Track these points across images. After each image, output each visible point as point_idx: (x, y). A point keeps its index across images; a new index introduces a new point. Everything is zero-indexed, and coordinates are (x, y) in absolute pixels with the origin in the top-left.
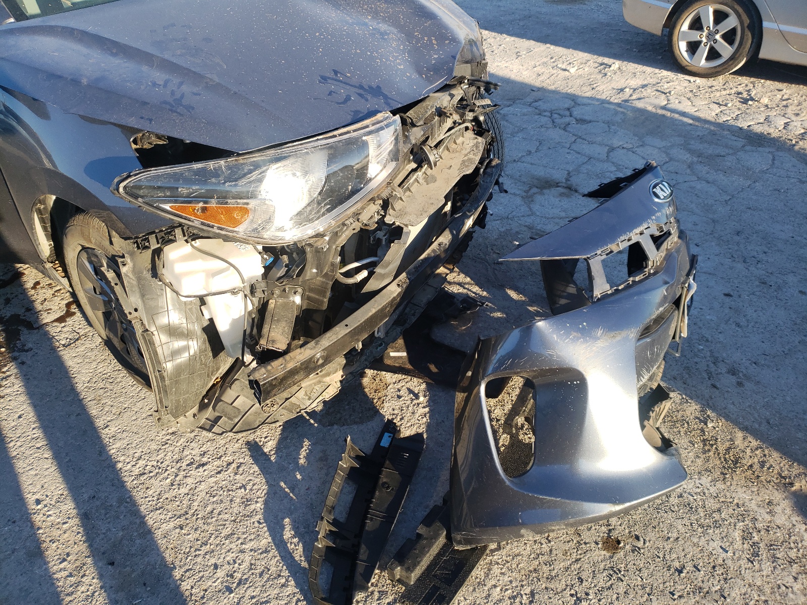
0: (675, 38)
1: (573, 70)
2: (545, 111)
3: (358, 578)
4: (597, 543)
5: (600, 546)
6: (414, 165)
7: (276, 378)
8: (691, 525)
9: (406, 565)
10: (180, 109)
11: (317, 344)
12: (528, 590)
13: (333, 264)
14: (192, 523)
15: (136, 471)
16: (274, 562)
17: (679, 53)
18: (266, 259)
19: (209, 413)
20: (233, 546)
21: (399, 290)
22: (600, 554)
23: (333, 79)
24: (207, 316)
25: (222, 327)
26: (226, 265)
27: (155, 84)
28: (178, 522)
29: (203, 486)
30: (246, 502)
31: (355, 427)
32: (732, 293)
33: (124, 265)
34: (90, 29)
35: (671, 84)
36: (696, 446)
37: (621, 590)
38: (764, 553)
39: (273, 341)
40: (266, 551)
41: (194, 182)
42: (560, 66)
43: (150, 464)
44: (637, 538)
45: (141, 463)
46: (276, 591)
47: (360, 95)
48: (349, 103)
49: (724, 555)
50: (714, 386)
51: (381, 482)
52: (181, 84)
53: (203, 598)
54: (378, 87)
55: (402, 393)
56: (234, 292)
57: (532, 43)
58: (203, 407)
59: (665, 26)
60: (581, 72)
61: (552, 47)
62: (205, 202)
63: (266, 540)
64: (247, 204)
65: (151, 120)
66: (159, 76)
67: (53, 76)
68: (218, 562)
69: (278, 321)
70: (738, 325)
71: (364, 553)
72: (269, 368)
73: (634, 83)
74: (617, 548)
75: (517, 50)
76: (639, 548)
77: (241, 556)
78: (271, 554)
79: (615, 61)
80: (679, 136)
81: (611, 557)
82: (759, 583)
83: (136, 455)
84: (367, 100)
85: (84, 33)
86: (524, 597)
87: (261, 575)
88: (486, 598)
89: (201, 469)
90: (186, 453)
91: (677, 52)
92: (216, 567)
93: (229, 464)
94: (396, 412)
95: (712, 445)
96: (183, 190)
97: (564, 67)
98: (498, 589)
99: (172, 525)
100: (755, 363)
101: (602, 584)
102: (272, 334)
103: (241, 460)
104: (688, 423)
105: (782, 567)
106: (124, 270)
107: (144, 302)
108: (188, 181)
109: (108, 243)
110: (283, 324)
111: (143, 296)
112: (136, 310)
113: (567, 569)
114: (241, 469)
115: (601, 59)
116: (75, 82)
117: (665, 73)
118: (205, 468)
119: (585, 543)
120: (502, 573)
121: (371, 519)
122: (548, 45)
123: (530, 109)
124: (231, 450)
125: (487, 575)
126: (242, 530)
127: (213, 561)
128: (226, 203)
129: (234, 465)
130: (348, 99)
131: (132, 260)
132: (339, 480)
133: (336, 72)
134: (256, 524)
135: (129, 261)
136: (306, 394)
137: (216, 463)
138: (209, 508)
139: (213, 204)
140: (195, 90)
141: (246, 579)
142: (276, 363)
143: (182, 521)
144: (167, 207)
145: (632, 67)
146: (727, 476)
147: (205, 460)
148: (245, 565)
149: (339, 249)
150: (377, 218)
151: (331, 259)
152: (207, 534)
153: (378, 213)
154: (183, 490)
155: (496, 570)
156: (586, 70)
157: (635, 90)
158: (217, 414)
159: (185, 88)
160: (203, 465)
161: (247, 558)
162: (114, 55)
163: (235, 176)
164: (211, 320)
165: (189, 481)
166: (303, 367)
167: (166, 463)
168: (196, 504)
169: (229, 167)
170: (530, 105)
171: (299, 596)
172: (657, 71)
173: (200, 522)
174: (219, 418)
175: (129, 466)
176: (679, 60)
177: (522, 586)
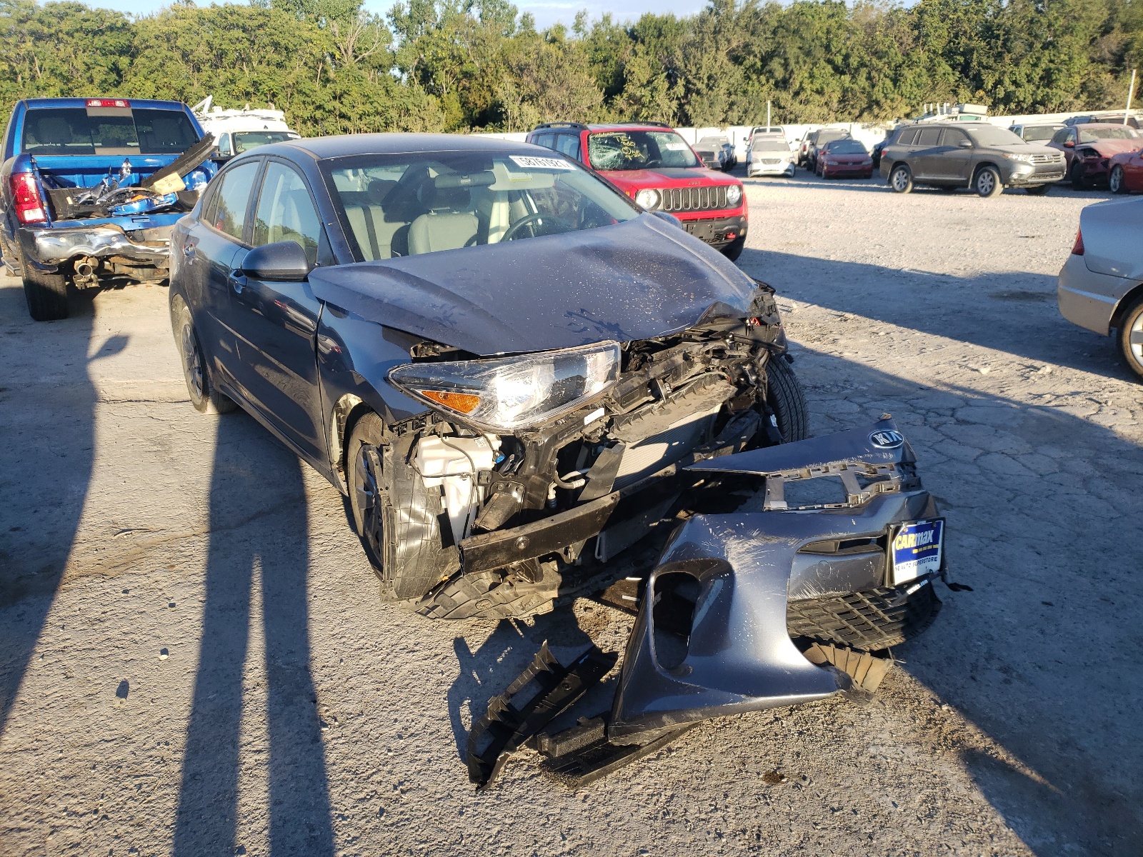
0: (1126, 339)
1: (984, 371)
2: (921, 409)
3: (511, 742)
4: (758, 774)
5: (761, 776)
6: (652, 398)
7: (478, 548)
8: (871, 780)
9: (555, 738)
10: (445, 323)
11: (521, 529)
12: (669, 793)
13: (550, 465)
14: (389, 688)
15: (356, 646)
16: (446, 728)
17: (1133, 358)
18: (497, 457)
19: (430, 603)
20: (416, 710)
21: (612, 501)
22: (758, 783)
23: (578, 315)
24: (444, 506)
25: (454, 514)
26: (463, 455)
27: (434, 306)
28: (377, 686)
29: (408, 666)
30: (439, 683)
31: (563, 648)
32: (1054, 603)
33: (387, 451)
34: (403, 269)
35: (1115, 393)
36: (917, 721)
37: (764, 812)
38: (940, 817)
39: (486, 522)
40: (443, 720)
41: (441, 374)
42: (970, 365)
43: (370, 643)
44: (804, 778)
45: (363, 641)
46: (439, 747)
47: (597, 328)
48: (584, 333)
49: (893, 809)
50: (973, 678)
51: (563, 682)
52: (454, 307)
53: (377, 738)
54: (617, 325)
55: (621, 630)
56: (463, 476)
57: (947, 340)
58: (426, 597)
59: (1111, 324)
60: (995, 374)
61: (971, 346)
62: (448, 391)
63: (444, 712)
64: (478, 394)
65: (423, 329)
66: (438, 301)
67: (366, 298)
68: (399, 719)
69: (496, 509)
70: (1042, 632)
71: (524, 726)
72: (475, 539)
73: (1062, 389)
74: (778, 782)
75: (924, 346)
76: (801, 786)
77: (420, 719)
78: (445, 722)
79: (1045, 364)
80: (1090, 448)
81: (768, 787)
82: (918, 838)
83: (360, 635)
84: (601, 332)
85: (398, 271)
86: (663, 797)
87: (431, 734)
88: (626, 790)
89: (411, 654)
90: (402, 641)
91: (1129, 356)
92: (396, 720)
93: (436, 655)
94: (608, 644)
95: (936, 725)
96: (433, 379)
97: (975, 367)
98: (641, 787)
99: (371, 687)
100: (1040, 667)
101: (747, 803)
102: (487, 517)
103: (448, 655)
104: (919, 702)
105: (954, 832)
106: (386, 454)
107: (395, 483)
108: (438, 374)
109: (380, 434)
110: (500, 512)
111: (395, 478)
112: (387, 488)
113: (716, 786)
114: (445, 660)
115: (1030, 362)
116: (379, 301)
117: (1114, 382)
118: (415, 653)
119: (747, 772)
120: (650, 777)
121: (541, 706)
122: (967, 343)
123: (902, 405)
124: (443, 645)
125: (635, 775)
126: (428, 701)
127: (395, 717)
128: (462, 392)
129: (441, 657)
130: (585, 329)
131: (394, 448)
132: (527, 676)
133: (583, 311)
134: (442, 700)
135: (392, 448)
136: (521, 605)
137: (425, 652)
138: (406, 682)
139: (453, 393)
140: (462, 312)
141: (418, 734)
142: (481, 537)
143: (380, 686)
144: (420, 392)
145: (1070, 372)
146: (938, 751)
147: (417, 648)
148: (422, 725)
149: (557, 451)
150: (600, 433)
151: (549, 459)
152: (398, 699)
153: (602, 429)
154: (389, 666)
155: (646, 773)
156: (1005, 371)
157: (1058, 396)
158: (436, 604)
159: (456, 311)
160: (414, 651)
161: (425, 720)
162: (413, 286)
163: (472, 372)
164: (446, 510)
165: (398, 660)
166: (505, 547)
167: (384, 645)
168: (396, 677)
169: (470, 366)
170: (906, 402)
171: (457, 754)
172: (1104, 378)
173: (395, 689)
174: (436, 606)
175: (352, 641)
176: (1134, 367)
177: (665, 789)
